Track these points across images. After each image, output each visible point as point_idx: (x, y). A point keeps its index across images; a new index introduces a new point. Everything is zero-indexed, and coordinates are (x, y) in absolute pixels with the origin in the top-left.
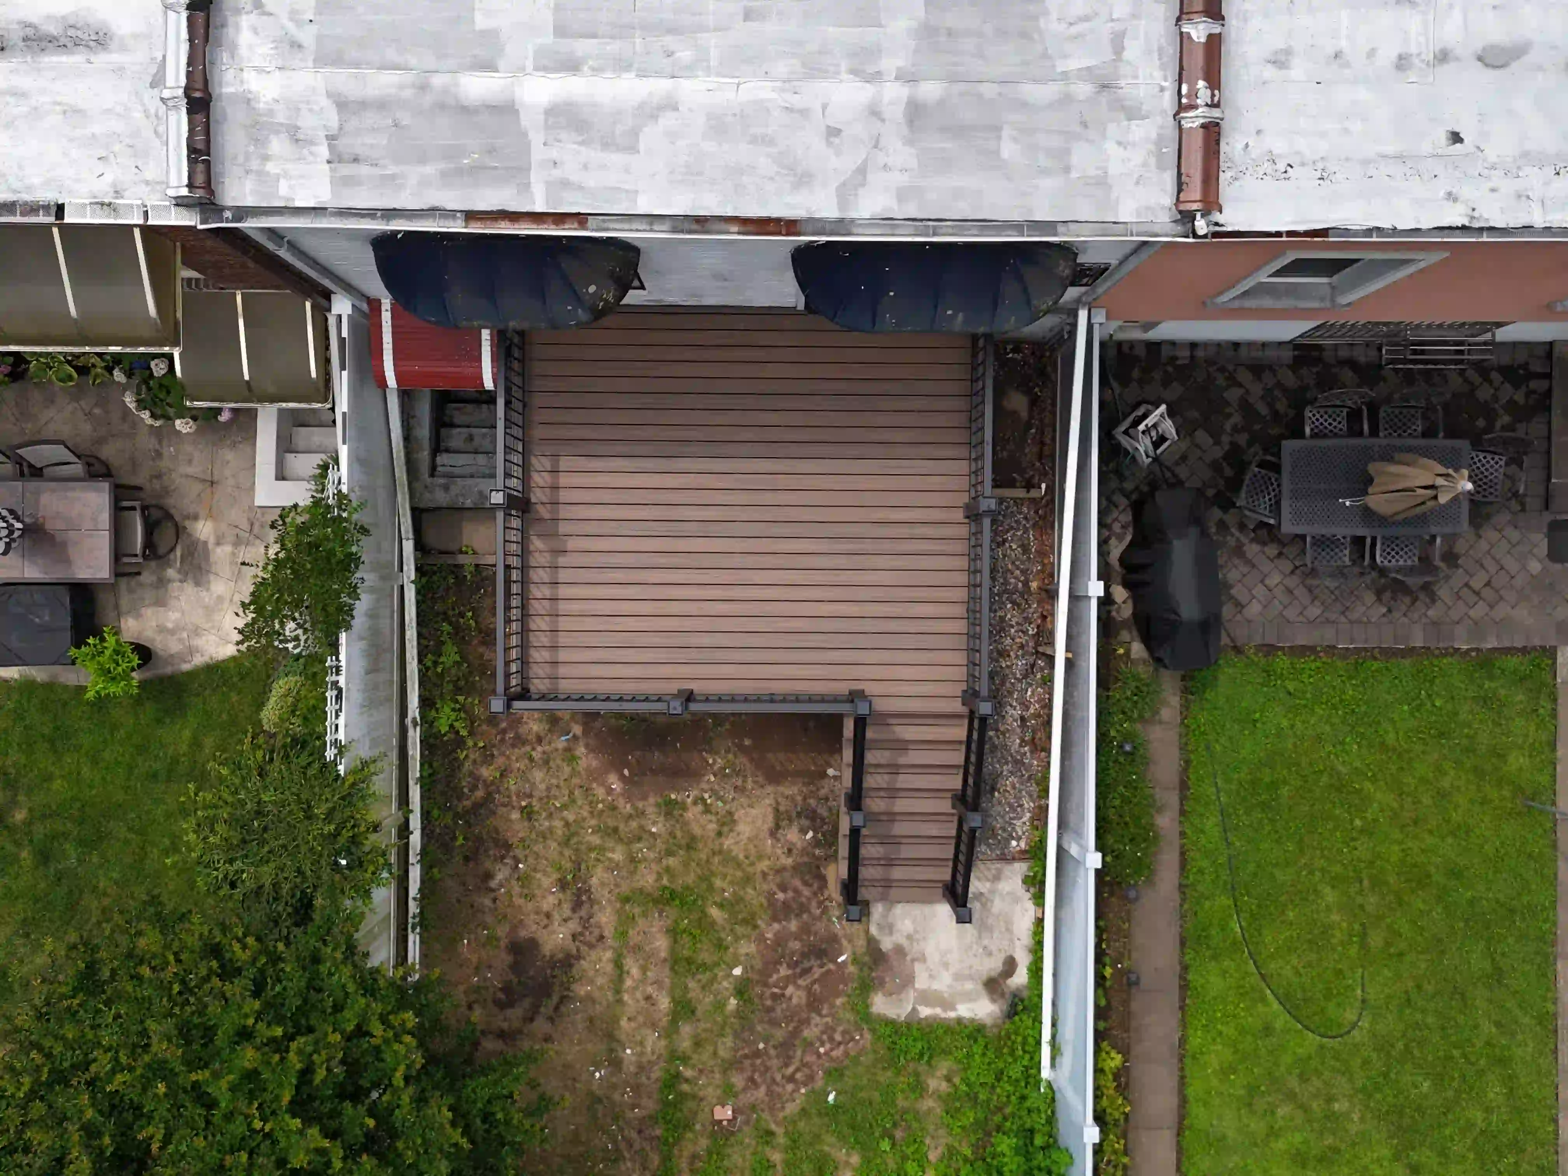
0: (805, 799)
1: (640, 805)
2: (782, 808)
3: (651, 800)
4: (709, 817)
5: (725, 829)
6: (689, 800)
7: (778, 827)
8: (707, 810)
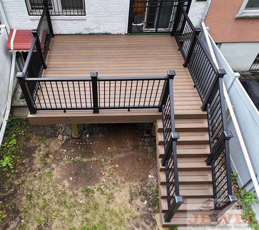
0: (142, 187)
1: (76, 192)
2: (133, 191)
3: (80, 189)
4: (104, 196)
5: (111, 201)
6: (95, 190)
7: (132, 199)
8: (103, 193)
